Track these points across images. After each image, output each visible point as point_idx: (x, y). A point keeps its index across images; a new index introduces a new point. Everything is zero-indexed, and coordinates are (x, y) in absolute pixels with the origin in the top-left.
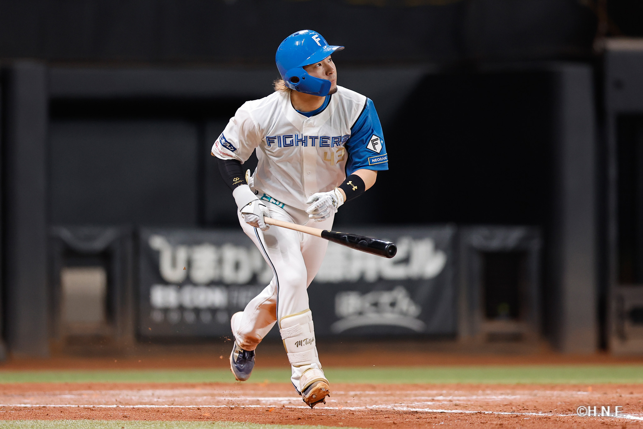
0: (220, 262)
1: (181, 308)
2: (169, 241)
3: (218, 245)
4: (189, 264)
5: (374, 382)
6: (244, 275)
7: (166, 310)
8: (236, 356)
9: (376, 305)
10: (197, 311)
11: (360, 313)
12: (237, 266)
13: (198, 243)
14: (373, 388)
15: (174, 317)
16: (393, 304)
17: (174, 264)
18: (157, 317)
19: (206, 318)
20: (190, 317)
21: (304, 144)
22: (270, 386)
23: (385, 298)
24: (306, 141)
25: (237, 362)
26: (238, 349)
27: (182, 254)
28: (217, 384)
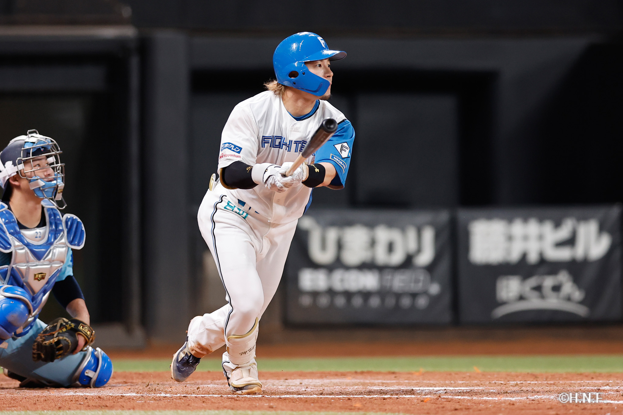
0: (373, 243)
1: (331, 292)
2: (318, 222)
3: (371, 225)
4: (340, 246)
5: (536, 371)
6: (397, 258)
7: (315, 294)
8: (181, 356)
9: (538, 289)
10: (348, 295)
11: (521, 298)
12: (391, 248)
13: (350, 224)
14: (535, 377)
15: (324, 301)
16: (556, 288)
17: (324, 246)
18: (306, 301)
19: (357, 302)
20: (340, 301)
21: (287, 148)
22: (424, 375)
23: (549, 282)
24: (290, 146)
25: (180, 362)
26: (186, 350)
27: (332, 235)
28: (369, 373)
